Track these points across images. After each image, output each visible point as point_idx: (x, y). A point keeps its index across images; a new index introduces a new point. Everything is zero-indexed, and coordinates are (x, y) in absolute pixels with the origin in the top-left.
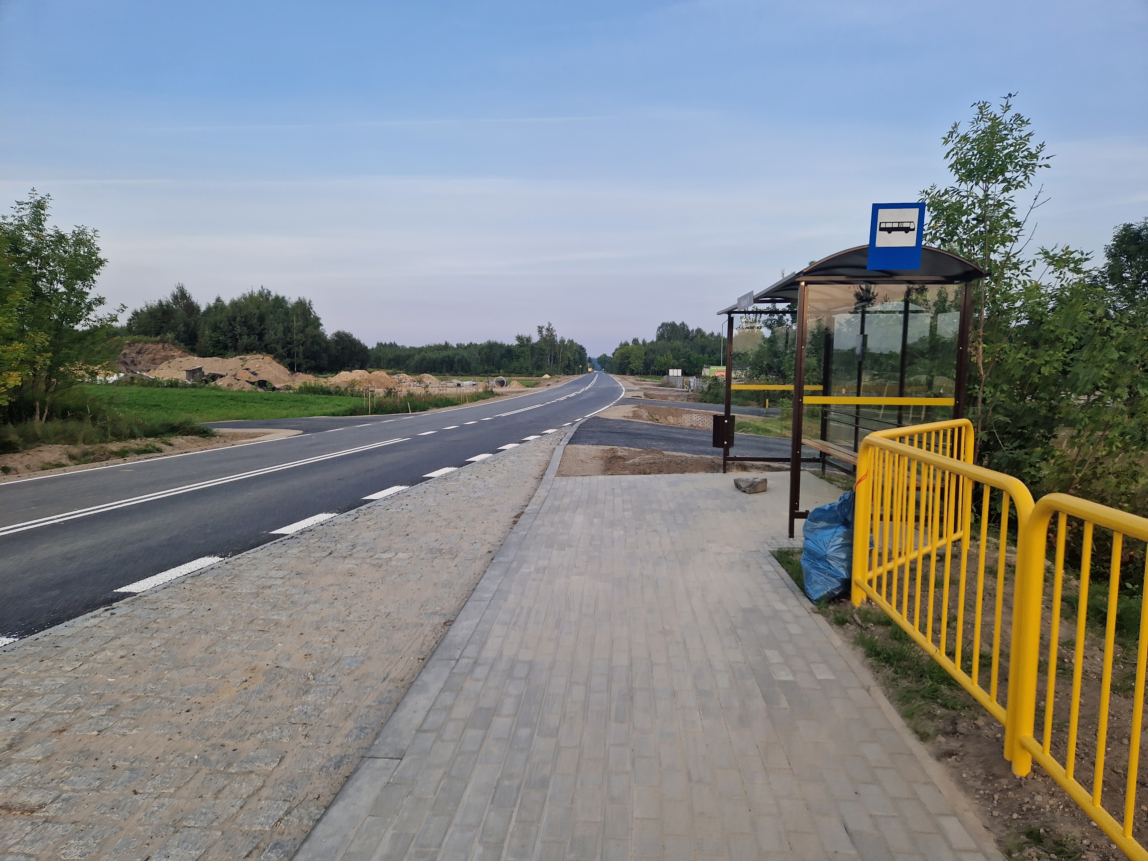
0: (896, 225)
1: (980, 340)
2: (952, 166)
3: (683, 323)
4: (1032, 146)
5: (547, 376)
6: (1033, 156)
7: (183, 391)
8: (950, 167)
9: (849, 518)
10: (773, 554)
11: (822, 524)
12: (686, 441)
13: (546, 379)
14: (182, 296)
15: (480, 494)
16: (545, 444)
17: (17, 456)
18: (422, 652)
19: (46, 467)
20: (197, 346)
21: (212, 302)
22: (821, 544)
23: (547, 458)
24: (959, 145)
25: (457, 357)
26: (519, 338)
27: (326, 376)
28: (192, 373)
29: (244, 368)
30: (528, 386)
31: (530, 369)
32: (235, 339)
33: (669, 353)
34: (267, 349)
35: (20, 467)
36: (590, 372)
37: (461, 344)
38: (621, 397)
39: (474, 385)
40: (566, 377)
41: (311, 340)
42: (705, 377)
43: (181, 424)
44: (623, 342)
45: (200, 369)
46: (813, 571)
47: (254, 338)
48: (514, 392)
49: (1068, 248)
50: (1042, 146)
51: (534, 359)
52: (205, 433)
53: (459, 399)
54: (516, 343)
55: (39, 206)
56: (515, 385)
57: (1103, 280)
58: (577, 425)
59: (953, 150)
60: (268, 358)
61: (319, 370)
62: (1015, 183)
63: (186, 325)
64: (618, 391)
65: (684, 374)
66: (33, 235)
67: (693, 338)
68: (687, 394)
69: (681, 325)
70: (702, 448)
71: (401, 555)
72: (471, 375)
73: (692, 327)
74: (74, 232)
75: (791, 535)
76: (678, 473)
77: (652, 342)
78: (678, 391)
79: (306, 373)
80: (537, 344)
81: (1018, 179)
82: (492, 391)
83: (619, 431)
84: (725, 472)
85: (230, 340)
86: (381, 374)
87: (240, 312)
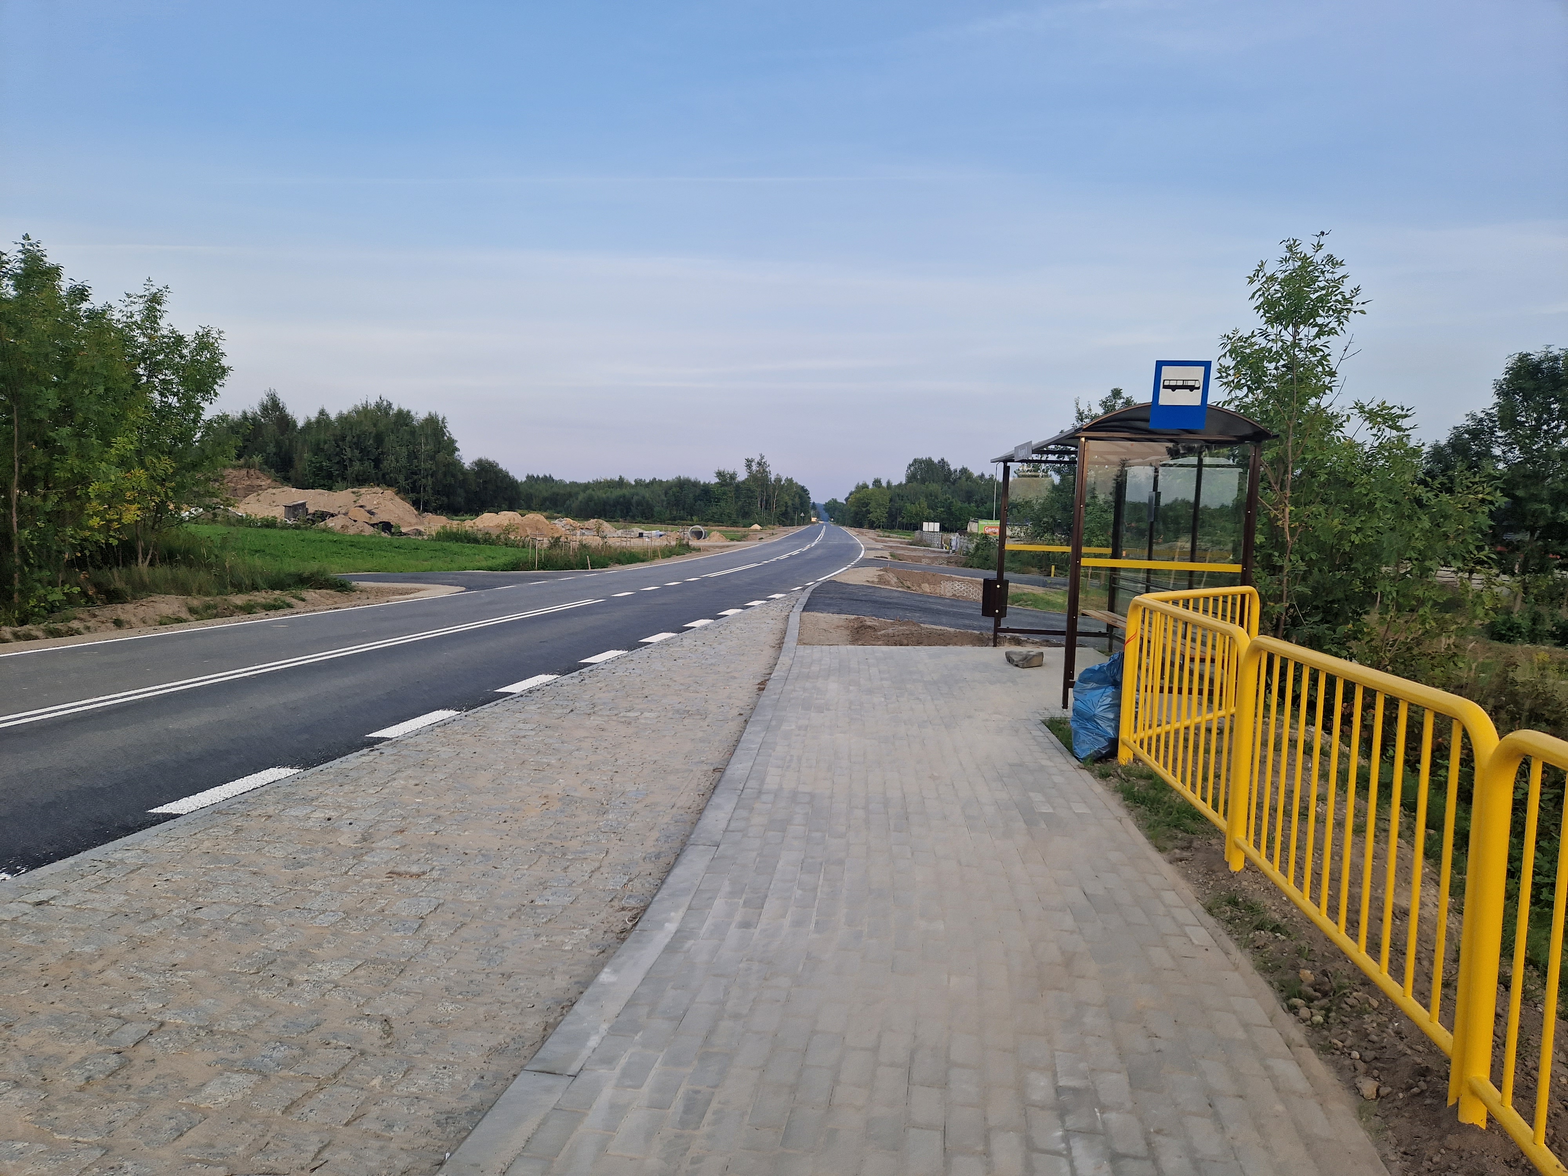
0: (1180, 383)
1: (1287, 502)
2: (1258, 308)
3: (943, 460)
4: (1346, 288)
5: (756, 527)
6: (1347, 301)
7: (284, 533)
8: (1255, 308)
9: (1118, 677)
10: (1044, 722)
11: (1092, 685)
12: (946, 613)
13: (756, 530)
14: (273, 407)
15: (713, 661)
16: (775, 611)
17: (129, 607)
18: (700, 790)
19: (164, 621)
20: (292, 473)
21: (313, 415)
22: (1090, 705)
23: (780, 626)
24: (1266, 286)
25: (635, 498)
26: (720, 474)
27: (463, 518)
28: (294, 510)
29: (358, 504)
30: (732, 540)
31: (734, 516)
32: (343, 465)
33: (922, 499)
34: (384, 480)
35: (133, 619)
36: (814, 523)
37: (641, 480)
38: (861, 556)
39: (661, 536)
40: (783, 528)
41: (444, 469)
42: (972, 534)
43: (312, 575)
44: (861, 484)
45: (304, 505)
46: (1081, 731)
47: (368, 465)
48: (717, 547)
49: (1384, 402)
50: (1357, 289)
51: (740, 503)
52: (342, 587)
53: (645, 554)
54: (715, 480)
55: (155, 300)
56: (715, 538)
57: (1491, 425)
58: (810, 590)
59: (1259, 290)
60: (389, 493)
61: (452, 510)
62: (1327, 329)
63: (278, 444)
64: (855, 549)
65: (943, 529)
66: (145, 335)
67: (955, 480)
68: (947, 555)
69: (939, 462)
70: (967, 622)
71: (647, 714)
72: (654, 522)
73: (955, 465)
74: (197, 333)
75: (1065, 706)
76: (940, 645)
77: (900, 485)
78: (934, 552)
79: (436, 514)
80: (743, 482)
81: (1330, 326)
82: (688, 545)
83: (864, 598)
84: (995, 646)
85: (336, 467)
86: (536, 517)
87: (351, 429)
